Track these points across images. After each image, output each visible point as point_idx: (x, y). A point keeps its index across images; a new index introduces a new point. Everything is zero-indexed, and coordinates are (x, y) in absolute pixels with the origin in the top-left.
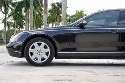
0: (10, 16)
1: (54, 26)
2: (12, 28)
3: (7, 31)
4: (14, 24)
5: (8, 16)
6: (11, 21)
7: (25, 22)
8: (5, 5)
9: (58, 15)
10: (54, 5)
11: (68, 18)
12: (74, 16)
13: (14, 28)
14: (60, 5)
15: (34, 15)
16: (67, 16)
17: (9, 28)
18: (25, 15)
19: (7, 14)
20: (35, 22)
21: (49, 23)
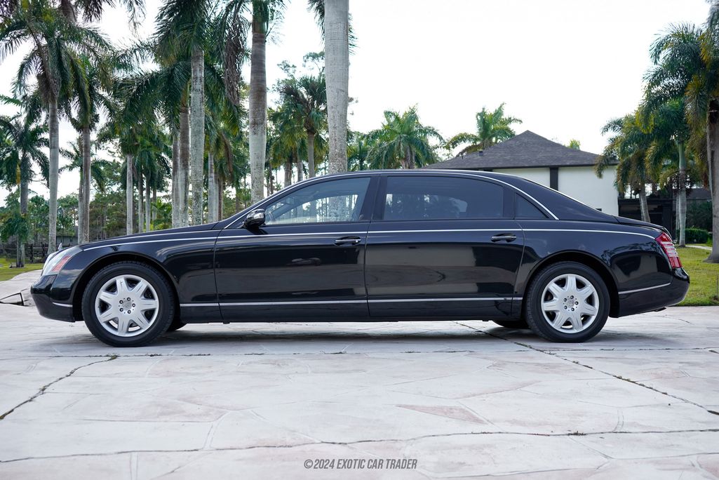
0: (104, 137)
1: (294, 180)
2: (115, 188)
3: (92, 198)
4: (124, 172)
5: (93, 136)
6: (110, 159)
7: (171, 163)
8: (80, 91)
9: (312, 131)
10: (289, 91)
11: (354, 143)
12: (376, 134)
13: (124, 187)
14: (317, 90)
15: (207, 133)
16: (349, 135)
17: (101, 188)
18: (167, 131)
19: (92, 127)
20: (210, 162)
21: (271, 165)
